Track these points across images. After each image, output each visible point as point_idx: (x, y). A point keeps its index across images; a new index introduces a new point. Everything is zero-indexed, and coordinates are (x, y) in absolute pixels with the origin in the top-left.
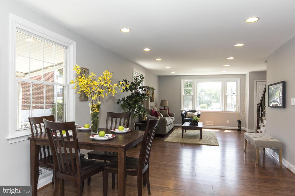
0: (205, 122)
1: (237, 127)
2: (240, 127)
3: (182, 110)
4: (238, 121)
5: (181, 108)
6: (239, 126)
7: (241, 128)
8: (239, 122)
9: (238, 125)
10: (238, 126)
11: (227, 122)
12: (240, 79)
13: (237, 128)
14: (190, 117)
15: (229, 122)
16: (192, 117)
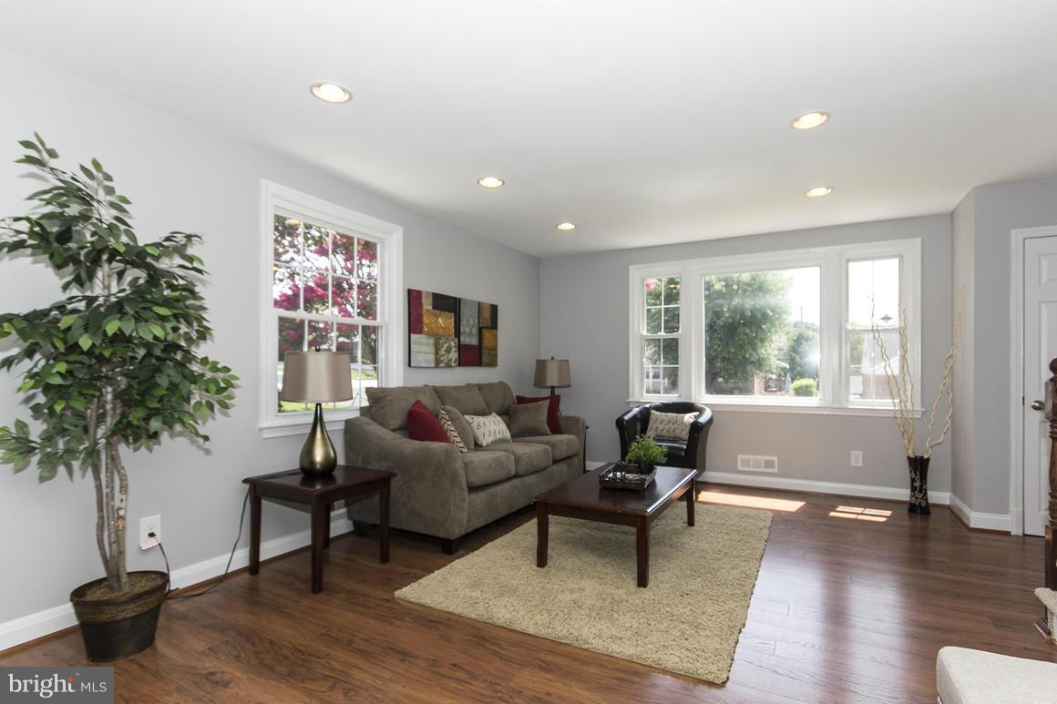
0: (740, 457)
1: (908, 492)
2: (926, 494)
3: (635, 400)
4: (909, 458)
5: (631, 395)
6: (917, 484)
7: (930, 493)
8: (919, 466)
9: (913, 480)
10: (913, 489)
11: (853, 464)
12: (919, 240)
13: (904, 494)
14: (662, 436)
15: (860, 464)
16: (672, 434)
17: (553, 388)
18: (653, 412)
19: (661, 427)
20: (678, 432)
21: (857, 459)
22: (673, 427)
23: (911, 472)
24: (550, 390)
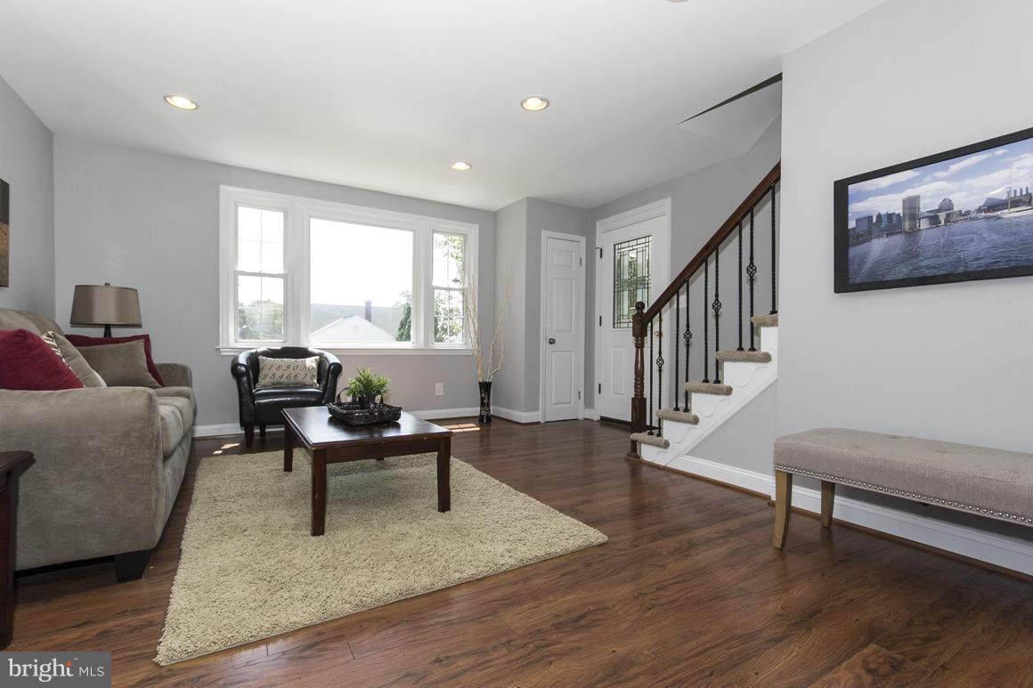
1: (478, 409)
2: (490, 408)
4: (480, 383)
5: (221, 340)
6: (484, 402)
8: (485, 387)
9: (482, 399)
10: (482, 405)
11: (437, 394)
12: (478, 226)
13: (476, 411)
14: (281, 384)
15: (442, 393)
16: (293, 381)
17: (108, 327)
18: (260, 357)
19: (279, 374)
20: (300, 378)
21: (439, 389)
22: (294, 373)
23: (481, 393)
24: (103, 330)
